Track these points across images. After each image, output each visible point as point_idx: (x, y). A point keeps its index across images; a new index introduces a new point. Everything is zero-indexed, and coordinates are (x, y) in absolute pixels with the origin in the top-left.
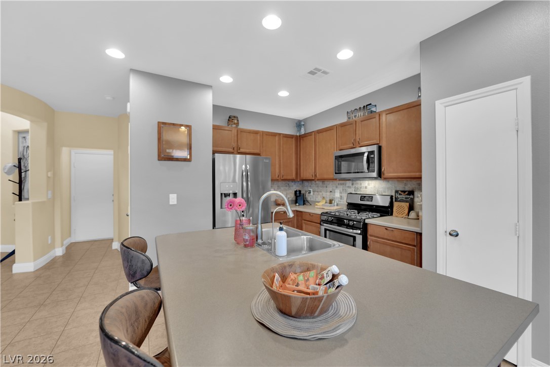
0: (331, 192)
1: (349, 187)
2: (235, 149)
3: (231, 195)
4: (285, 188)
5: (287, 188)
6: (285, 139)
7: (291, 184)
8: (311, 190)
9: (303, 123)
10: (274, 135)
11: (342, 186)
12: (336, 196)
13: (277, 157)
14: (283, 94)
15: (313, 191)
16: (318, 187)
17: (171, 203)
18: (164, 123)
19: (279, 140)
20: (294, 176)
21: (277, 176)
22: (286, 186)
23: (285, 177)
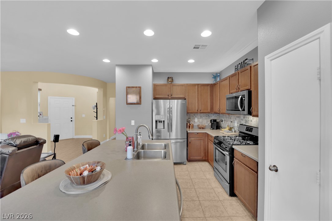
0: (231, 122)
1: (242, 120)
2: (170, 96)
3: (162, 122)
4: (206, 117)
5: (207, 118)
6: (202, 87)
7: (210, 115)
8: (223, 119)
9: (219, 75)
10: (194, 85)
11: (238, 118)
12: (235, 125)
13: (197, 99)
14: (191, 61)
15: (224, 121)
16: (226, 118)
17: (132, 125)
18: (129, 87)
19: (198, 88)
20: (209, 111)
21: (197, 110)
22: (207, 116)
23: (201, 111)
